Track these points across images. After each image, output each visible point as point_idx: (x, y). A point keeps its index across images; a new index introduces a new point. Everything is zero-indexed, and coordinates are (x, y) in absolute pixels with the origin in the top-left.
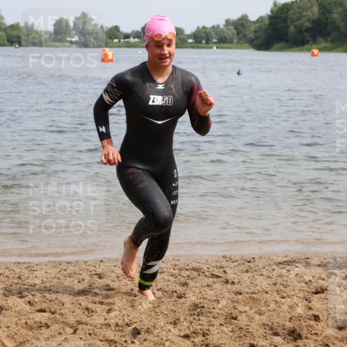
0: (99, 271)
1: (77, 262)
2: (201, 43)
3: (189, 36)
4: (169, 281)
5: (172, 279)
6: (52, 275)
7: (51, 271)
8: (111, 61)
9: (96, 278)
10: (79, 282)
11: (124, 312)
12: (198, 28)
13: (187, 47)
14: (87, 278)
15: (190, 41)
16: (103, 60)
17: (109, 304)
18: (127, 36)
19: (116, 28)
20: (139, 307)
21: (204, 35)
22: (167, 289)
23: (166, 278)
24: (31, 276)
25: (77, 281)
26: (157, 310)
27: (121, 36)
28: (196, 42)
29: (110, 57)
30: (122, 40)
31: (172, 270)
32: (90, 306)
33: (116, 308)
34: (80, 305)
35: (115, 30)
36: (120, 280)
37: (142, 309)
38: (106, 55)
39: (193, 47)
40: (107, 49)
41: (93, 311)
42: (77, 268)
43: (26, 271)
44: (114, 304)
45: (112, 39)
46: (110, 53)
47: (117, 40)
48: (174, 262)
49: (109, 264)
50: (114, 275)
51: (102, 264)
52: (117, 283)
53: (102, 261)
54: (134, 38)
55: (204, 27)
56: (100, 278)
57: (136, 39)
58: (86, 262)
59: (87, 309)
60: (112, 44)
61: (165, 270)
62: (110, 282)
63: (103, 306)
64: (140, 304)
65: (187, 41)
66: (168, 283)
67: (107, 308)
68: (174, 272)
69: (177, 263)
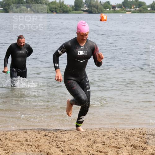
3: (148, 7)
4: (137, 140)
5: (139, 139)
6: (74, 136)
7: (73, 134)
8: (106, 20)
10: (88, 140)
12: (154, 1)
13: (147, 13)
14: (92, 138)
15: (149, 9)
16: (101, 20)
17: (105, 152)
18: (114, 7)
19: (108, 2)
22: (136, 145)
23: (135, 139)
24: (63, 136)
25: (87, 140)
28: (152, 10)
29: (105, 18)
30: (111, 9)
31: (139, 135)
32: (95, 153)
33: (109, 154)
34: (89, 152)
35: (107, 4)
36: (110, 140)
38: (102, 17)
39: (150, 13)
40: (103, 14)
43: (60, 134)
44: (107, 152)
45: (106, 9)
46: (105, 16)
47: (108, 9)
48: (140, 130)
49: (104, 131)
51: (100, 130)
52: (109, 141)
53: (100, 129)
57: (119, 9)
58: (91, 129)
60: (106, 11)
61: (135, 134)
62: (105, 141)
63: (102, 154)
64: (122, 153)
65: (147, 9)
66: (137, 142)
67: (104, 154)
68: (140, 136)
69: (142, 131)
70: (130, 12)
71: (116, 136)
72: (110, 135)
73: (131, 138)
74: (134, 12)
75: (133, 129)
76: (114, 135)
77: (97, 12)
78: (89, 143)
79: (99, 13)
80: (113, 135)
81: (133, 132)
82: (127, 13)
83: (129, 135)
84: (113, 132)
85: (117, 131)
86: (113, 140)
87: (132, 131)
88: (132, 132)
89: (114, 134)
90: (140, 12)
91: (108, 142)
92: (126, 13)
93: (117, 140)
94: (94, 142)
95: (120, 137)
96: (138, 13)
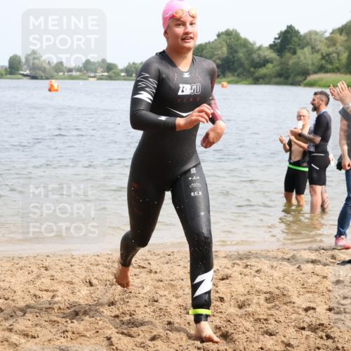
0: (46, 264)
1: (27, 257)
2: (131, 76)
3: (122, 71)
4: (103, 271)
5: (106, 270)
6: (6, 268)
7: (6, 264)
8: (57, 90)
9: (43, 270)
10: (29, 273)
11: (66, 298)
12: (129, 63)
13: (120, 80)
14: (36, 270)
15: (123, 74)
16: (50, 90)
17: (54, 291)
18: (70, 70)
19: (61, 63)
20: (79, 293)
21: (134, 70)
22: (101, 278)
23: (101, 269)
25: (27, 273)
26: (93, 295)
27: (66, 70)
28: (128, 75)
29: (56, 88)
30: (66, 74)
31: (106, 263)
32: (38, 293)
33: (59, 294)
34: (29, 292)
35: (60, 65)
36: (63, 272)
37: (81, 295)
38: (52, 86)
39: (125, 80)
40: (53, 81)
41: (40, 297)
42: (27, 262)
44: (57, 291)
45: (58, 72)
46: (55, 83)
47: (61, 74)
48: (107, 256)
49: (54, 259)
50: (58, 268)
51: (48, 258)
52: (60, 274)
53: (48, 256)
54: (76, 72)
55: (134, 63)
56: (46, 270)
57: (78, 73)
58: (35, 257)
59: (35, 295)
60: (58, 77)
61: (100, 262)
62: (54, 273)
63: (49, 293)
64: (79, 291)
65: (120, 75)
66: (102, 273)
67: (51, 294)
68: (108, 264)
69: (111, 257)
70: (95, 79)
71: (72, 266)
72: (62, 265)
73: (95, 268)
74: (101, 78)
75: (98, 256)
76: (69, 265)
77: (44, 78)
78: (30, 277)
79: (47, 79)
80: (67, 265)
81: (98, 259)
82: (91, 79)
83: (91, 264)
84: (68, 260)
85: (74, 259)
86: (68, 272)
87: (96, 258)
88: (96, 260)
89: (69, 262)
90: (110, 78)
91: (58, 276)
92: (88, 79)
93: (73, 272)
94: (38, 276)
95: (78, 267)
96: (107, 79)
